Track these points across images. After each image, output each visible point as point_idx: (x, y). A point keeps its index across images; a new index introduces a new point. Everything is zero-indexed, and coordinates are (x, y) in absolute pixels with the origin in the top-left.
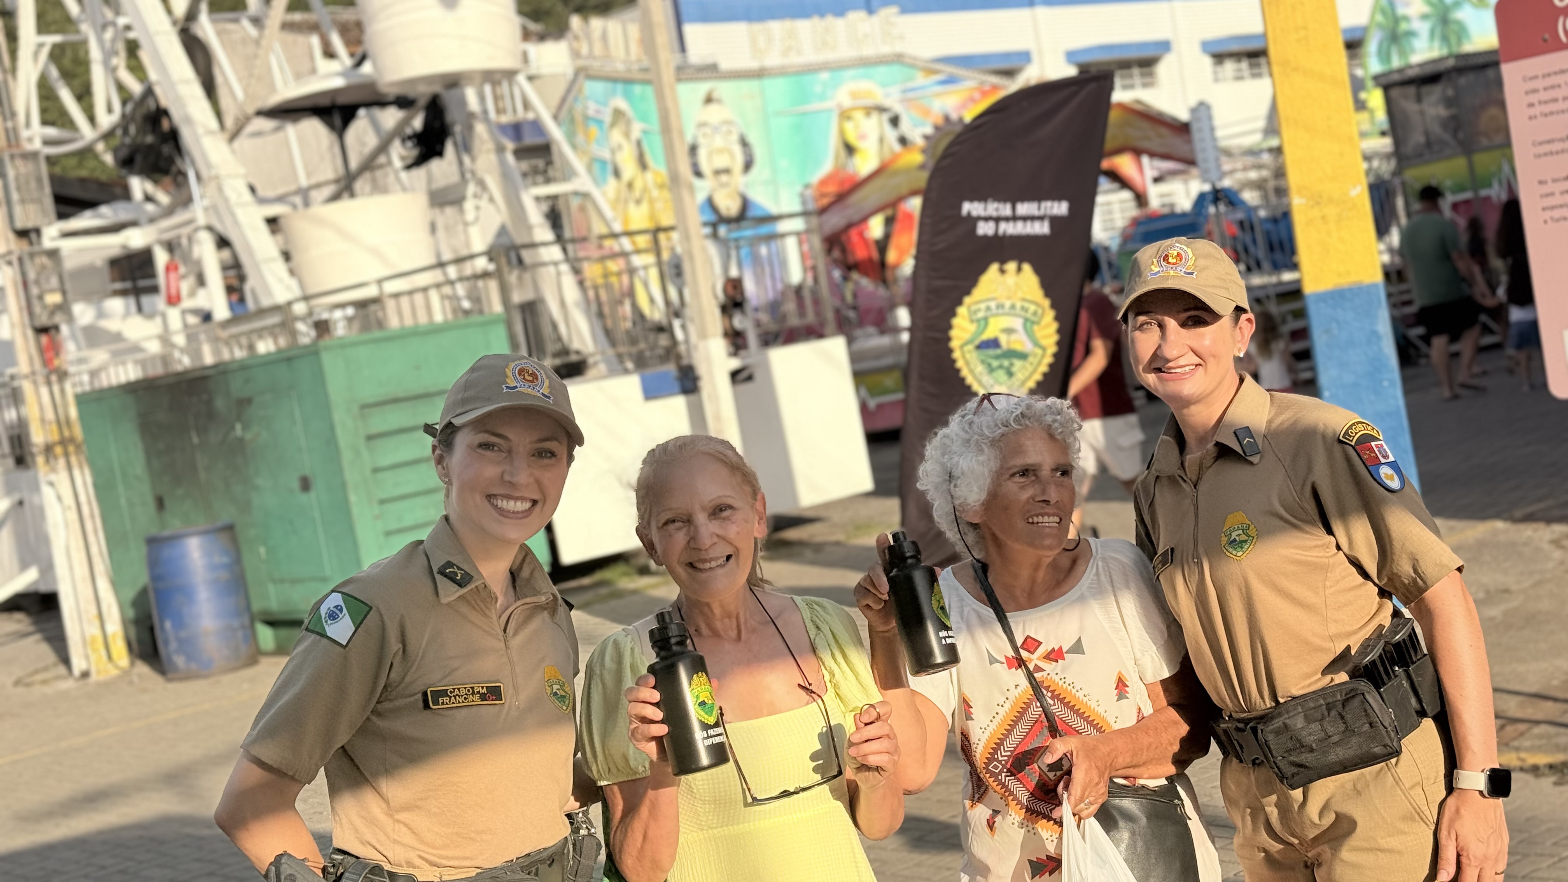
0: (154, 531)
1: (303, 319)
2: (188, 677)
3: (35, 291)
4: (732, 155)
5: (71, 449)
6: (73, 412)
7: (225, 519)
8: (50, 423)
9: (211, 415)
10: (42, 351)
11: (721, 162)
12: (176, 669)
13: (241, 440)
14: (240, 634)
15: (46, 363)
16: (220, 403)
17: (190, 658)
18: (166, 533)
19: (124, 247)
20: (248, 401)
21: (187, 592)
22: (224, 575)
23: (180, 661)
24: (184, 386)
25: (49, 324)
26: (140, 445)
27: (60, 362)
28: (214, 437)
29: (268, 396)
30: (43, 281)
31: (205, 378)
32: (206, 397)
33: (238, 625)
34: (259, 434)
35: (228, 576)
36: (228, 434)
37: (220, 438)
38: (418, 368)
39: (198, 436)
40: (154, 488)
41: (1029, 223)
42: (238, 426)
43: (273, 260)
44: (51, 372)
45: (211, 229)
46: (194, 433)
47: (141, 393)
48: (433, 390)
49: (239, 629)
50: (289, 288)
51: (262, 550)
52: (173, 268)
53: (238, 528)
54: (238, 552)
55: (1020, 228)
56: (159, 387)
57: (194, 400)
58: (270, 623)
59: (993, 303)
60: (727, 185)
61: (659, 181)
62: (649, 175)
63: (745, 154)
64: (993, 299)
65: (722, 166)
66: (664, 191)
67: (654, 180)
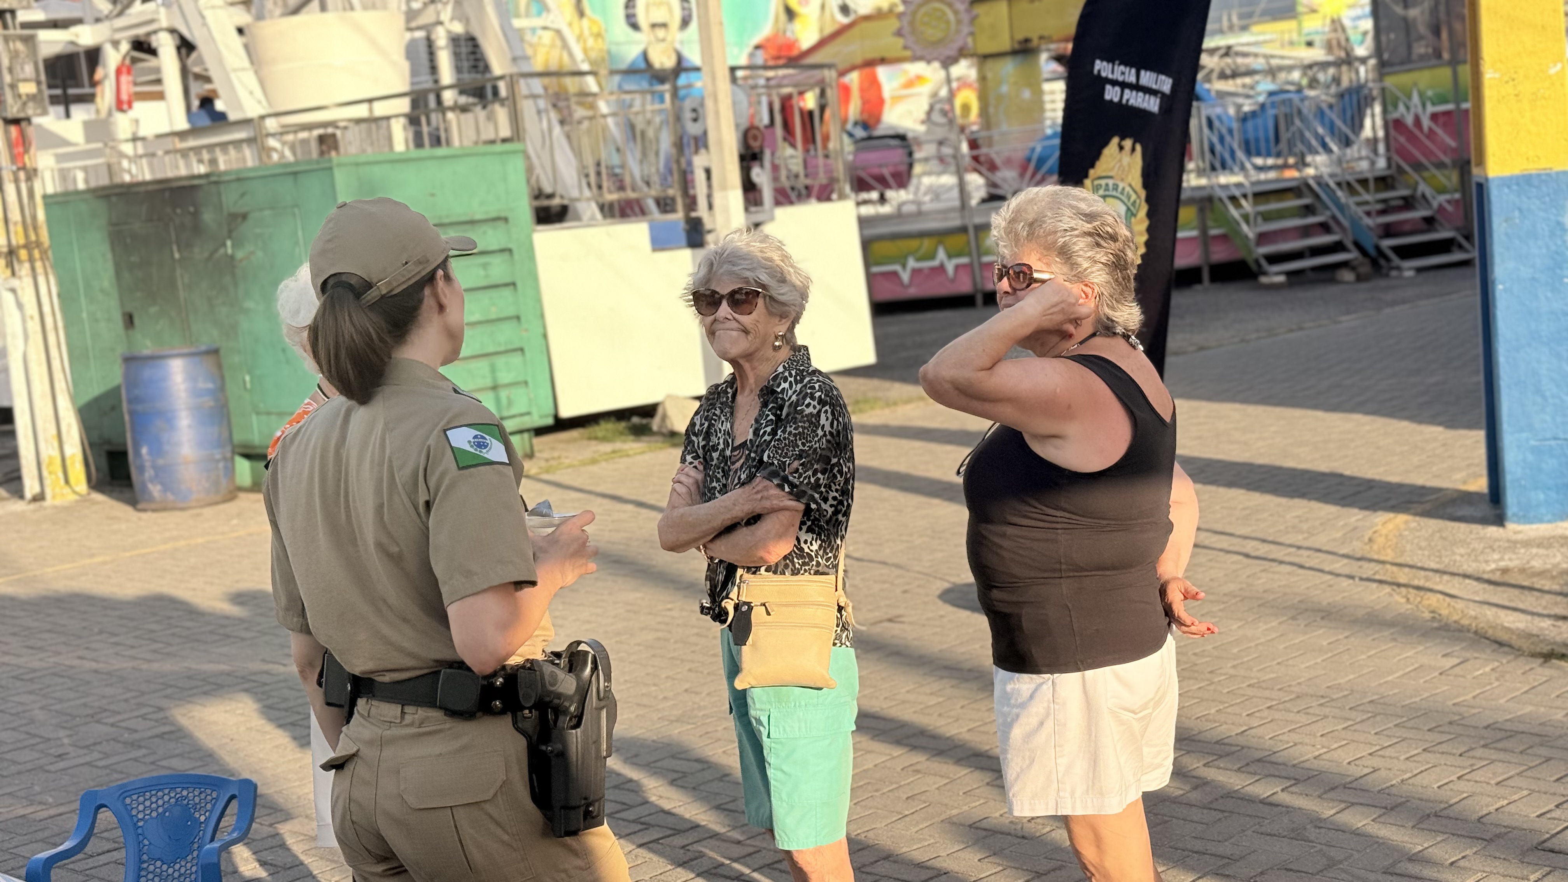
0: (128, 349)
1: (277, 137)
2: (164, 508)
3: (8, 79)
4: (670, 10)
5: (36, 253)
6: (41, 215)
7: (208, 342)
8: (16, 224)
9: (197, 228)
10: (10, 145)
11: (659, 16)
12: (151, 499)
13: (232, 257)
14: (221, 465)
15: (14, 158)
16: (208, 217)
17: (166, 488)
18: (142, 352)
19: (73, 43)
20: (244, 216)
21: (168, 417)
22: (208, 402)
23: (155, 490)
24: (167, 194)
25: (22, 115)
26: (109, 256)
27: (30, 159)
28: (199, 253)
29: (267, 213)
30: (18, 68)
31: (193, 188)
32: (192, 209)
33: (218, 456)
34: (253, 253)
35: (212, 403)
36: (216, 250)
37: (206, 254)
38: (433, 195)
39: (179, 250)
40: (122, 304)
41: (1147, 96)
42: (229, 243)
43: (243, 69)
44: (19, 169)
45: (173, 31)
46: (175, 248)
47: (114, 199)
48: (446, 221)
49: (218, 461)
50: (259, 102)
51: (247, 378)
52: (124, 70)
53: (222, 352)
54: (222, 378)
55: (1140, 100)
56: (137, 193)
57: (179, 211)
58: (247, 456)
59: (1111, 182)
60: (663, 40)
61: (595, 30)
62: (585, 22)
63: (683, 9)
64: (1111, 177)
65: (659, 19)
66: (600, 40)
67: (590, 28)
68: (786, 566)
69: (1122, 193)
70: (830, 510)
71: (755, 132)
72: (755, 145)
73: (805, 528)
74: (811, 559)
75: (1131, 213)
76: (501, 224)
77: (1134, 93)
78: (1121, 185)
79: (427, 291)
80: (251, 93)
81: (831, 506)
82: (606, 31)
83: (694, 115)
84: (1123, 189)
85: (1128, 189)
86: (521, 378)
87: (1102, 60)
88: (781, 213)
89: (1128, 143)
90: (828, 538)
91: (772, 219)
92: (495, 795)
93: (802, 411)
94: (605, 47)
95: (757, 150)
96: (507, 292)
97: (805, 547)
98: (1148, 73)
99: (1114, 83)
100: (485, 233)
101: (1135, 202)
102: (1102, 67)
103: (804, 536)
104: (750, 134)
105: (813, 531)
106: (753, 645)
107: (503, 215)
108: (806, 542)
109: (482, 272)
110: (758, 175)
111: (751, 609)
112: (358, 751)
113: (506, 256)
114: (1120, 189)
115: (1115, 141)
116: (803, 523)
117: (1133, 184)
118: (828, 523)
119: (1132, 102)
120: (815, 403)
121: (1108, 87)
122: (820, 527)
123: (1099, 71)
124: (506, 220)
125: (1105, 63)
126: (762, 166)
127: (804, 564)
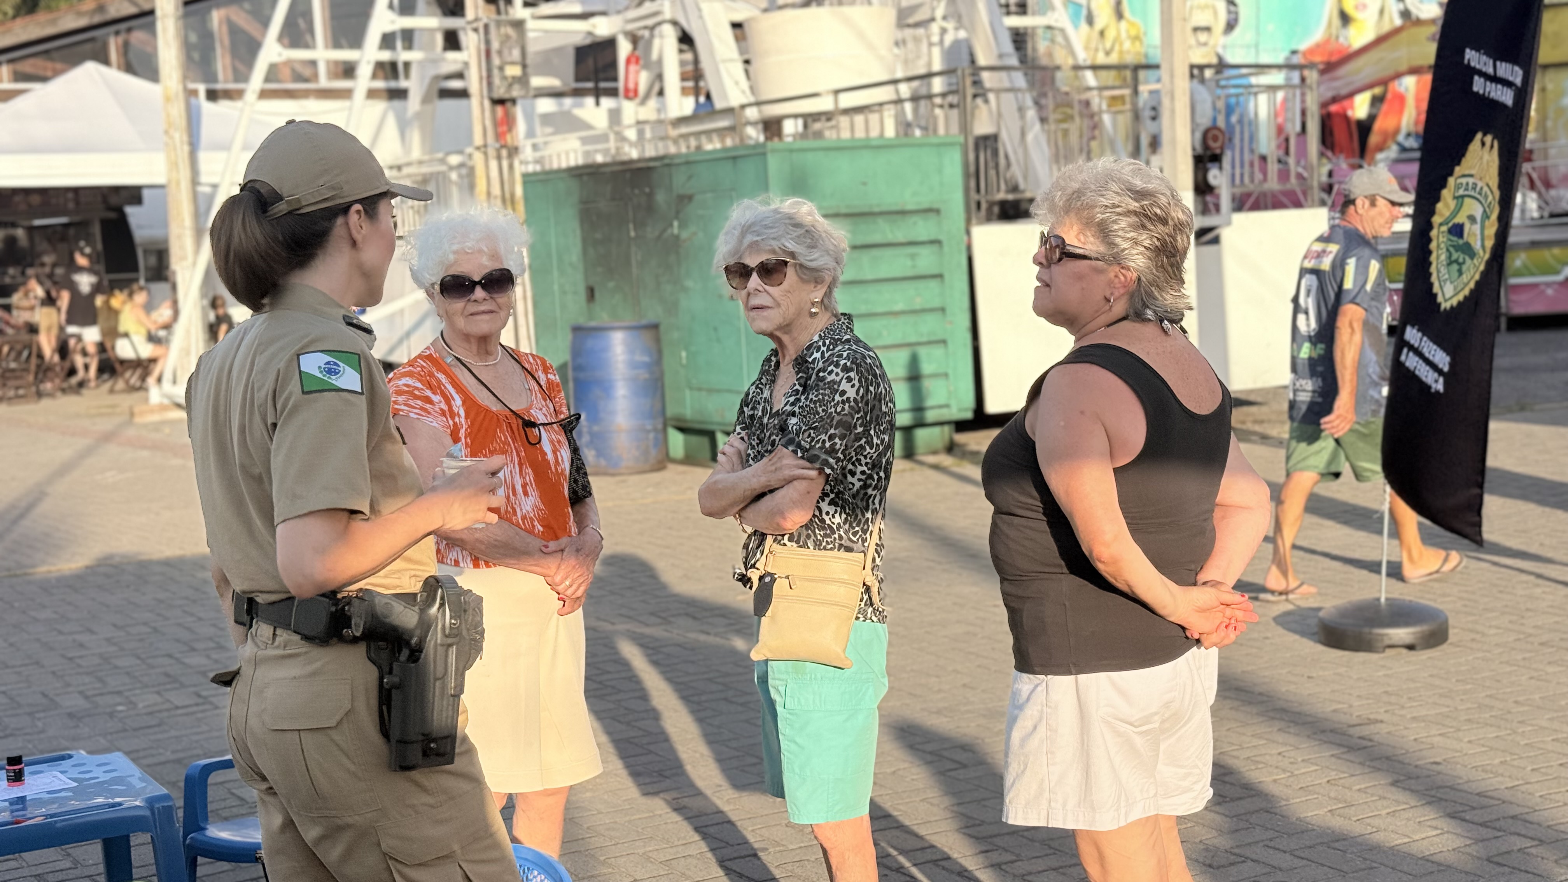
0: (582, 321)
1: (754, 124)
3: (496, 61)
4: (1215, 13)
6: (519, 191)
7: (651, 317)
8: (496, 197)
9: (650, 208)
10: (496, 124)
11: (1201, 19)
13: (677, 237)
14: (651, 436)
15: (499, 136)
16: (660, 197)
17: (600, 454)
18: (593, 324)
19: (590, 34)
20: (690, 198)
21: (607, 387)
22: (644, 375)
24: (628, 175)
25: (506, 96)
26: (578, 232)
27: (512, 138)
28: (651, 232)
29: (709, 195)
30: (506, 52)
31: (649, 169)
32: (647, 190)
33: (649, 427)
34: (695, 234)
35: (647, 376)
36: (664, 230)
37: (657, 233)
38: (864, 184)
39: (635, 229)
40: (586, 277)
41: (1505, 89)
42: (676, 224)
43: (732, 60)
44: (502, 147)
45: (675, 23)
46: (631, 226)
47: (585, 178)
48: (876, 209)
49: (648, 432)
50: (743, 92)
51: (684, 354)
52: (633, 60)
53: (662, 328)
54: (660, 352)
55: (1499, 93)
56: (604, 173)
57: (636, 191)
58: (682, 430)
59: (1471, 181)
60: (1205, 44)
61: (1133, 32)
62: (1123, 25)
63: (1229, 12)
64: (1471, 176)
65: (1203, 24)
66: (1137, 43)
67: (1128, 31)
68: (808, 537)
69: (1480, 194)
70: (858, 485)
71: (1216, 132)
72: (1215, 146)
73: (827, 500)
74: (833, 532)
75: (1486, 216)
76: (932, 215)
77: (1494, 85)
78: (1480, 184)
79: (340, 221)
80: (737, 83)
81: (859, 480)
82: (1145, 34)
83: (1153, 113)
84: (1481, 189)
85: (1486, 189)
86: (941, 371)
87: (1472, 49)
88: (1239, 218)
89: (1488, 139)
90: (854, 510)
91: (1229, 223)
92: (339, 723)
93: (824, 378)
94: (1143, 50)
95: (1218, 151)
96: (933, 284)
97: (826, 518)
98: (1504, 64)
99: (1482, 74)
100: (915, 223)
101: (1490, 203)
102: (1472, 57)
103: (825, 506)
104: (1210, 135)
105: (836, 505)
106: (772, 618)
107: (935, 206)
108: (828, 513)
109: (909, 263)
110: (1215, 177)
111: (773, 580)
112: (239, 669)
113: (934, 248)
114: (1478, 189)
115: (1479, 136)
116: (824, 495)
117: (1491, 184)
118: (854, 497)
119: (1493, 95)
120: (839, 370)
121: (1476, 78)
122: (843, 500)
123: (1469, 60)
124: (937, 211)
125: (1473, 52)
126: (1221, 168)
127: (826, 536)
